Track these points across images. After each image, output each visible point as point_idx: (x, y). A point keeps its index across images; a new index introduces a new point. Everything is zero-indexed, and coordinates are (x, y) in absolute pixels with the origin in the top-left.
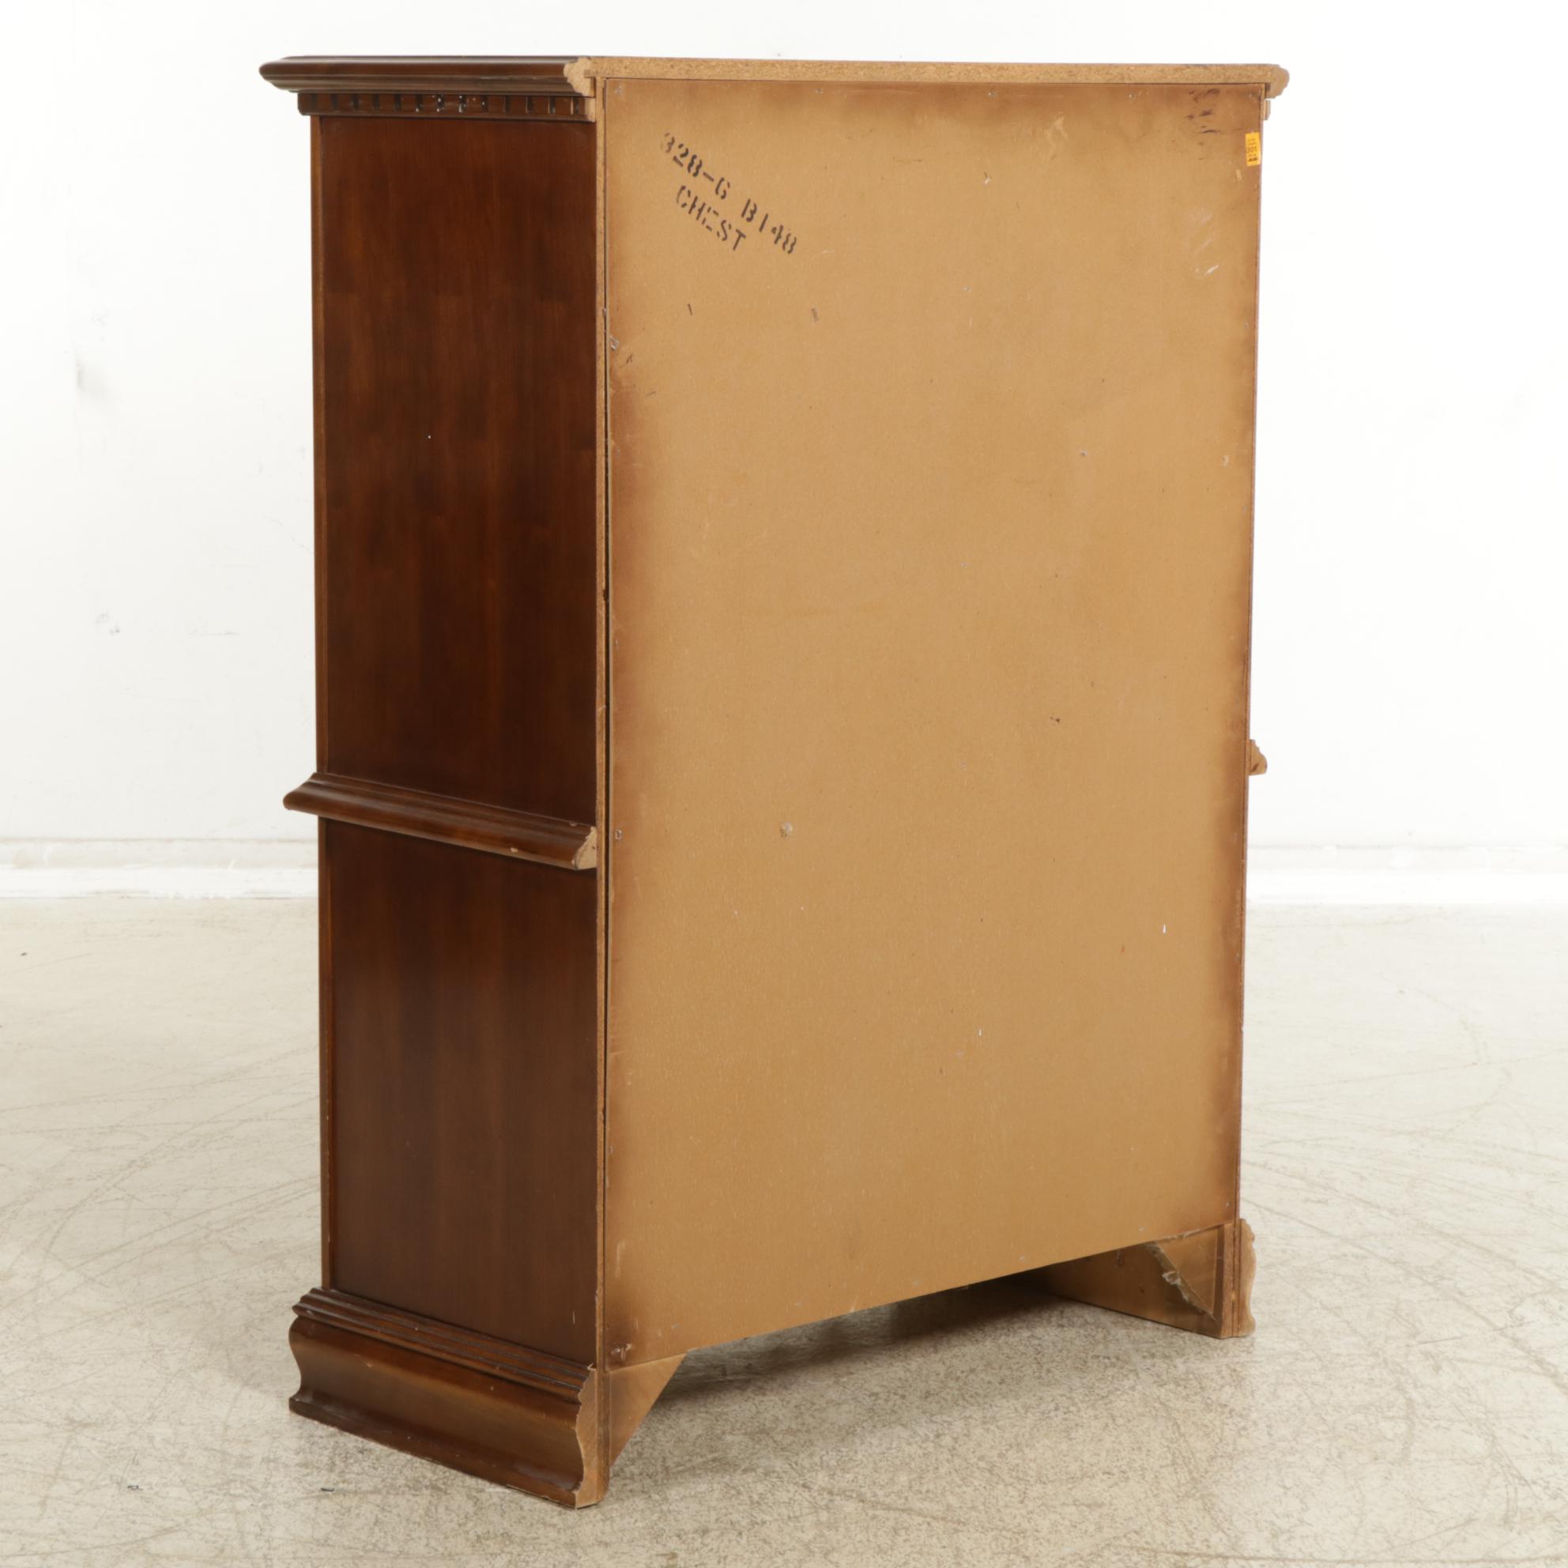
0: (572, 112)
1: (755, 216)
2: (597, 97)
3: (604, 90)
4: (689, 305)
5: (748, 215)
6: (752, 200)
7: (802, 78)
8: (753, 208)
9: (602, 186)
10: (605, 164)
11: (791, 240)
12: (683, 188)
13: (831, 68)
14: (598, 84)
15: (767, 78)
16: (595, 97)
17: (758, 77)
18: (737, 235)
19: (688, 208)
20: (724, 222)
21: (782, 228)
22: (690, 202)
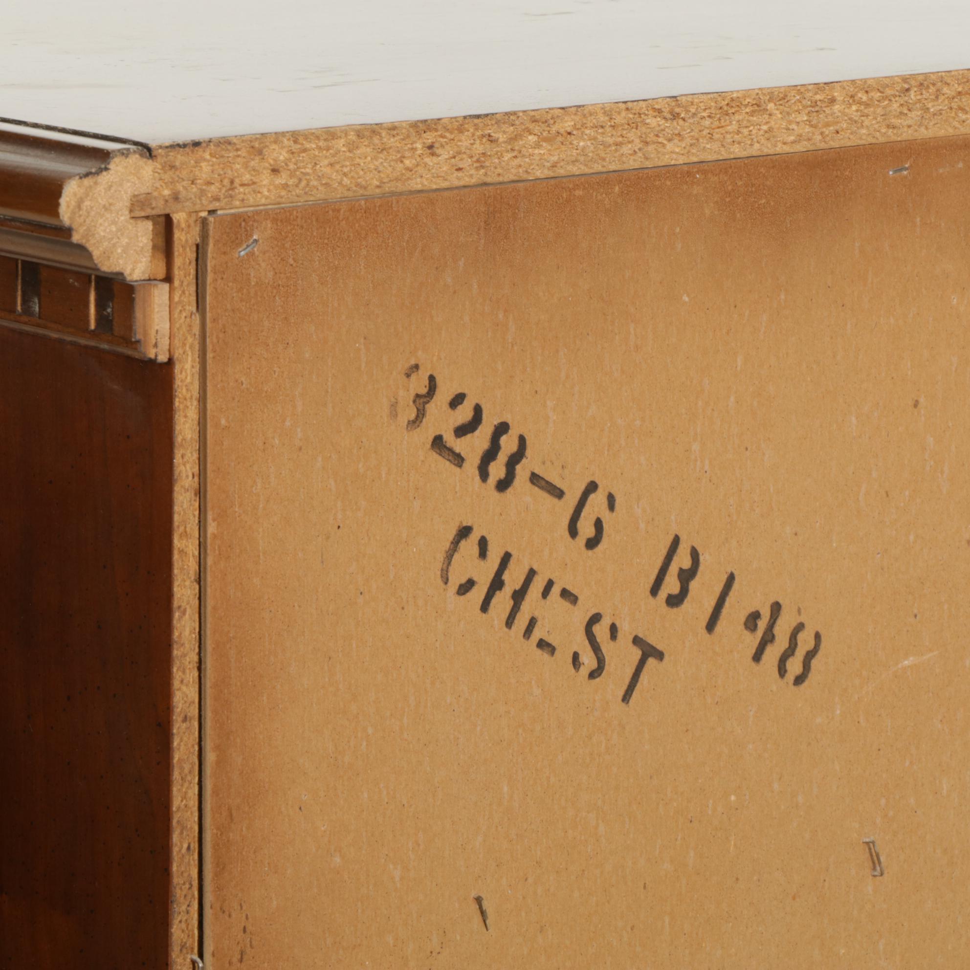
0: (92, 326)
1: (694, 585)
2: (177, 273)
3: (200, 250)
4: (479, 900)
5: (672, 585)
6: (683, 538)
7: (846, 140)
8: (687, 564)
9: (192, 565)
10: (201, 493)
11: (805, 642)
12: (464, 532)
13: (938, 94)
14: (179, 236)
15: (737, 151)
16: (168, 279)
17: (711, 151)
18: (636, 654)
19: (478, 594)
20: (595, 619)
21: (776, 608)
22: (484, 574)
